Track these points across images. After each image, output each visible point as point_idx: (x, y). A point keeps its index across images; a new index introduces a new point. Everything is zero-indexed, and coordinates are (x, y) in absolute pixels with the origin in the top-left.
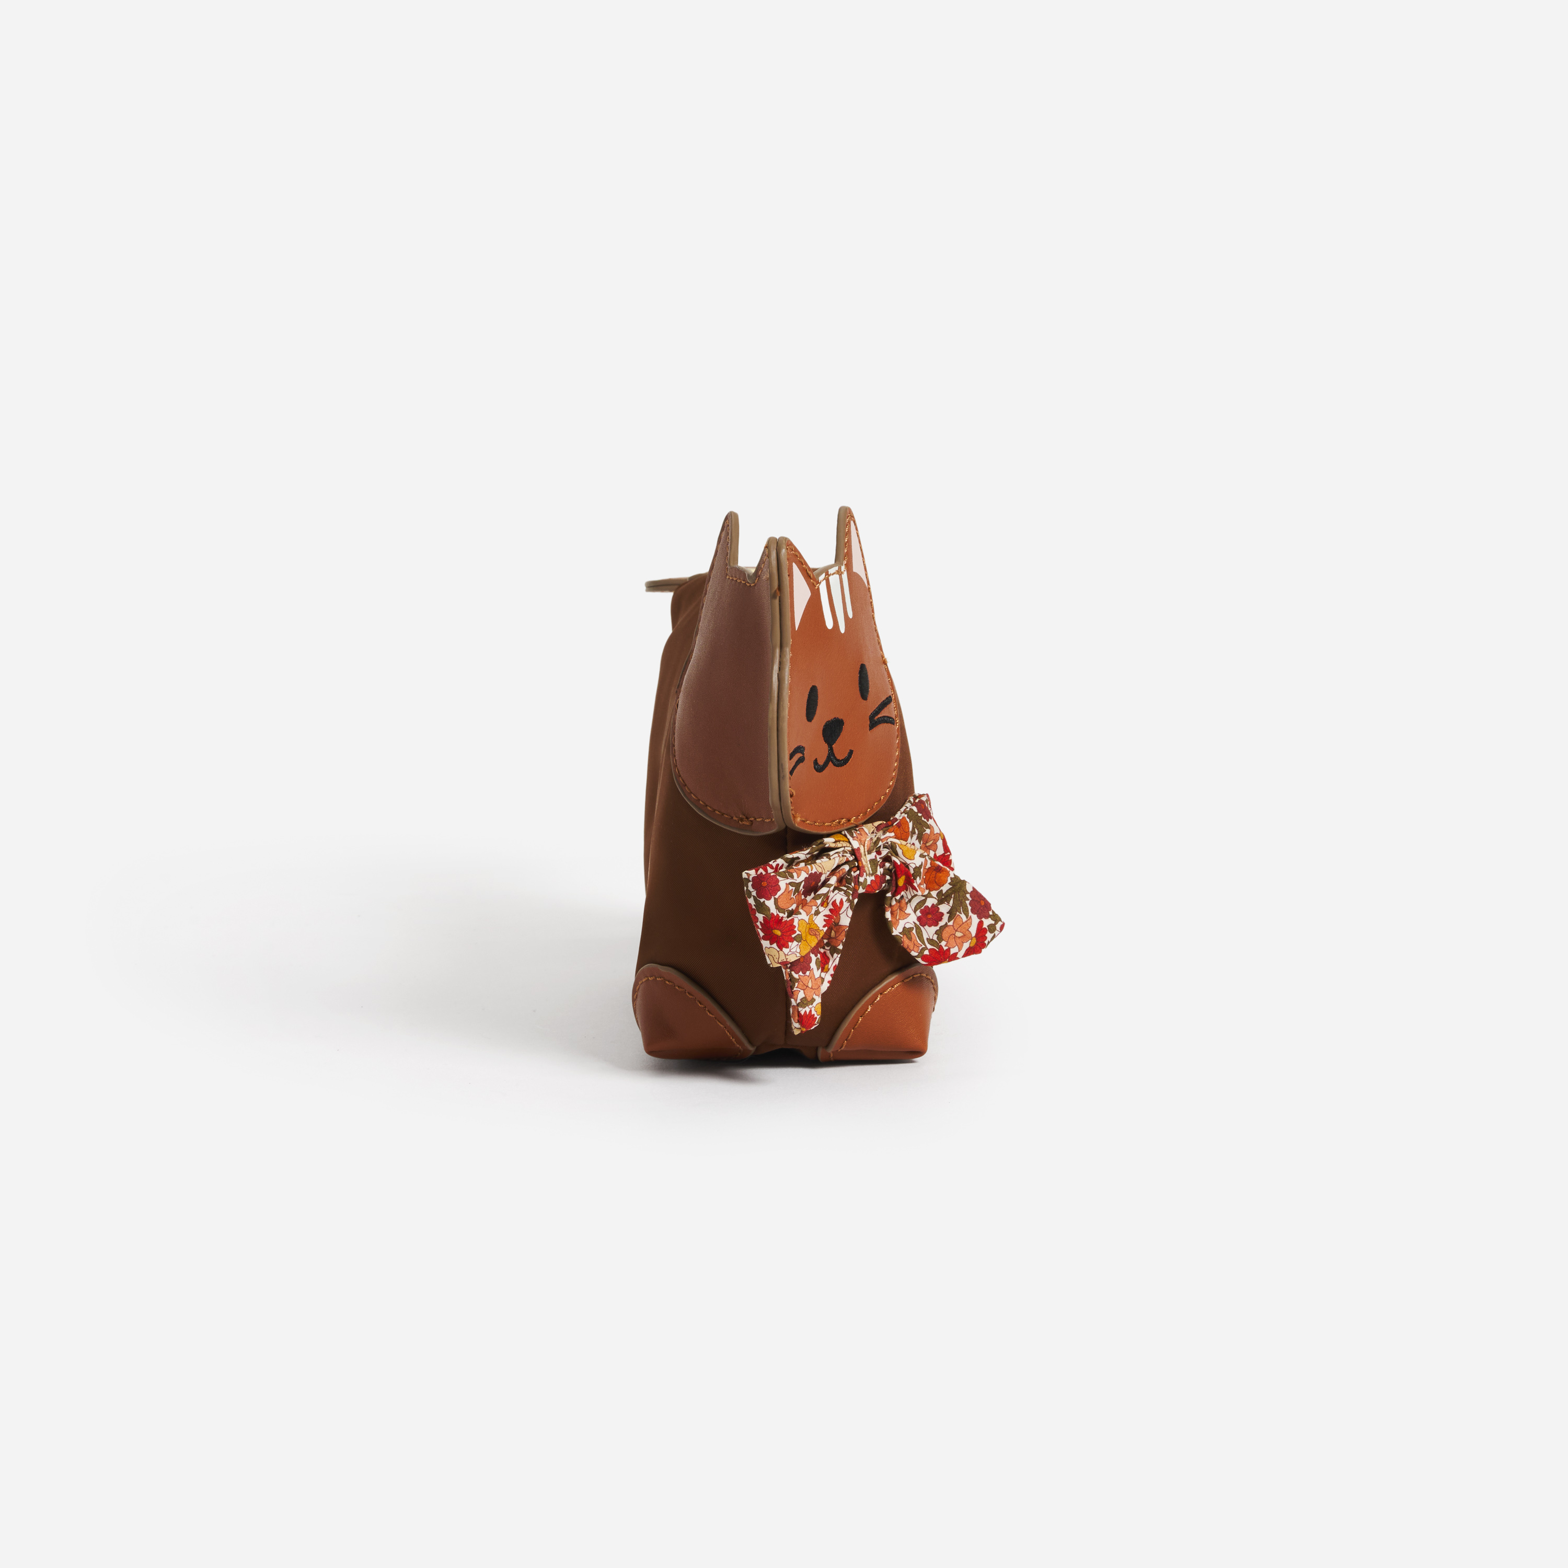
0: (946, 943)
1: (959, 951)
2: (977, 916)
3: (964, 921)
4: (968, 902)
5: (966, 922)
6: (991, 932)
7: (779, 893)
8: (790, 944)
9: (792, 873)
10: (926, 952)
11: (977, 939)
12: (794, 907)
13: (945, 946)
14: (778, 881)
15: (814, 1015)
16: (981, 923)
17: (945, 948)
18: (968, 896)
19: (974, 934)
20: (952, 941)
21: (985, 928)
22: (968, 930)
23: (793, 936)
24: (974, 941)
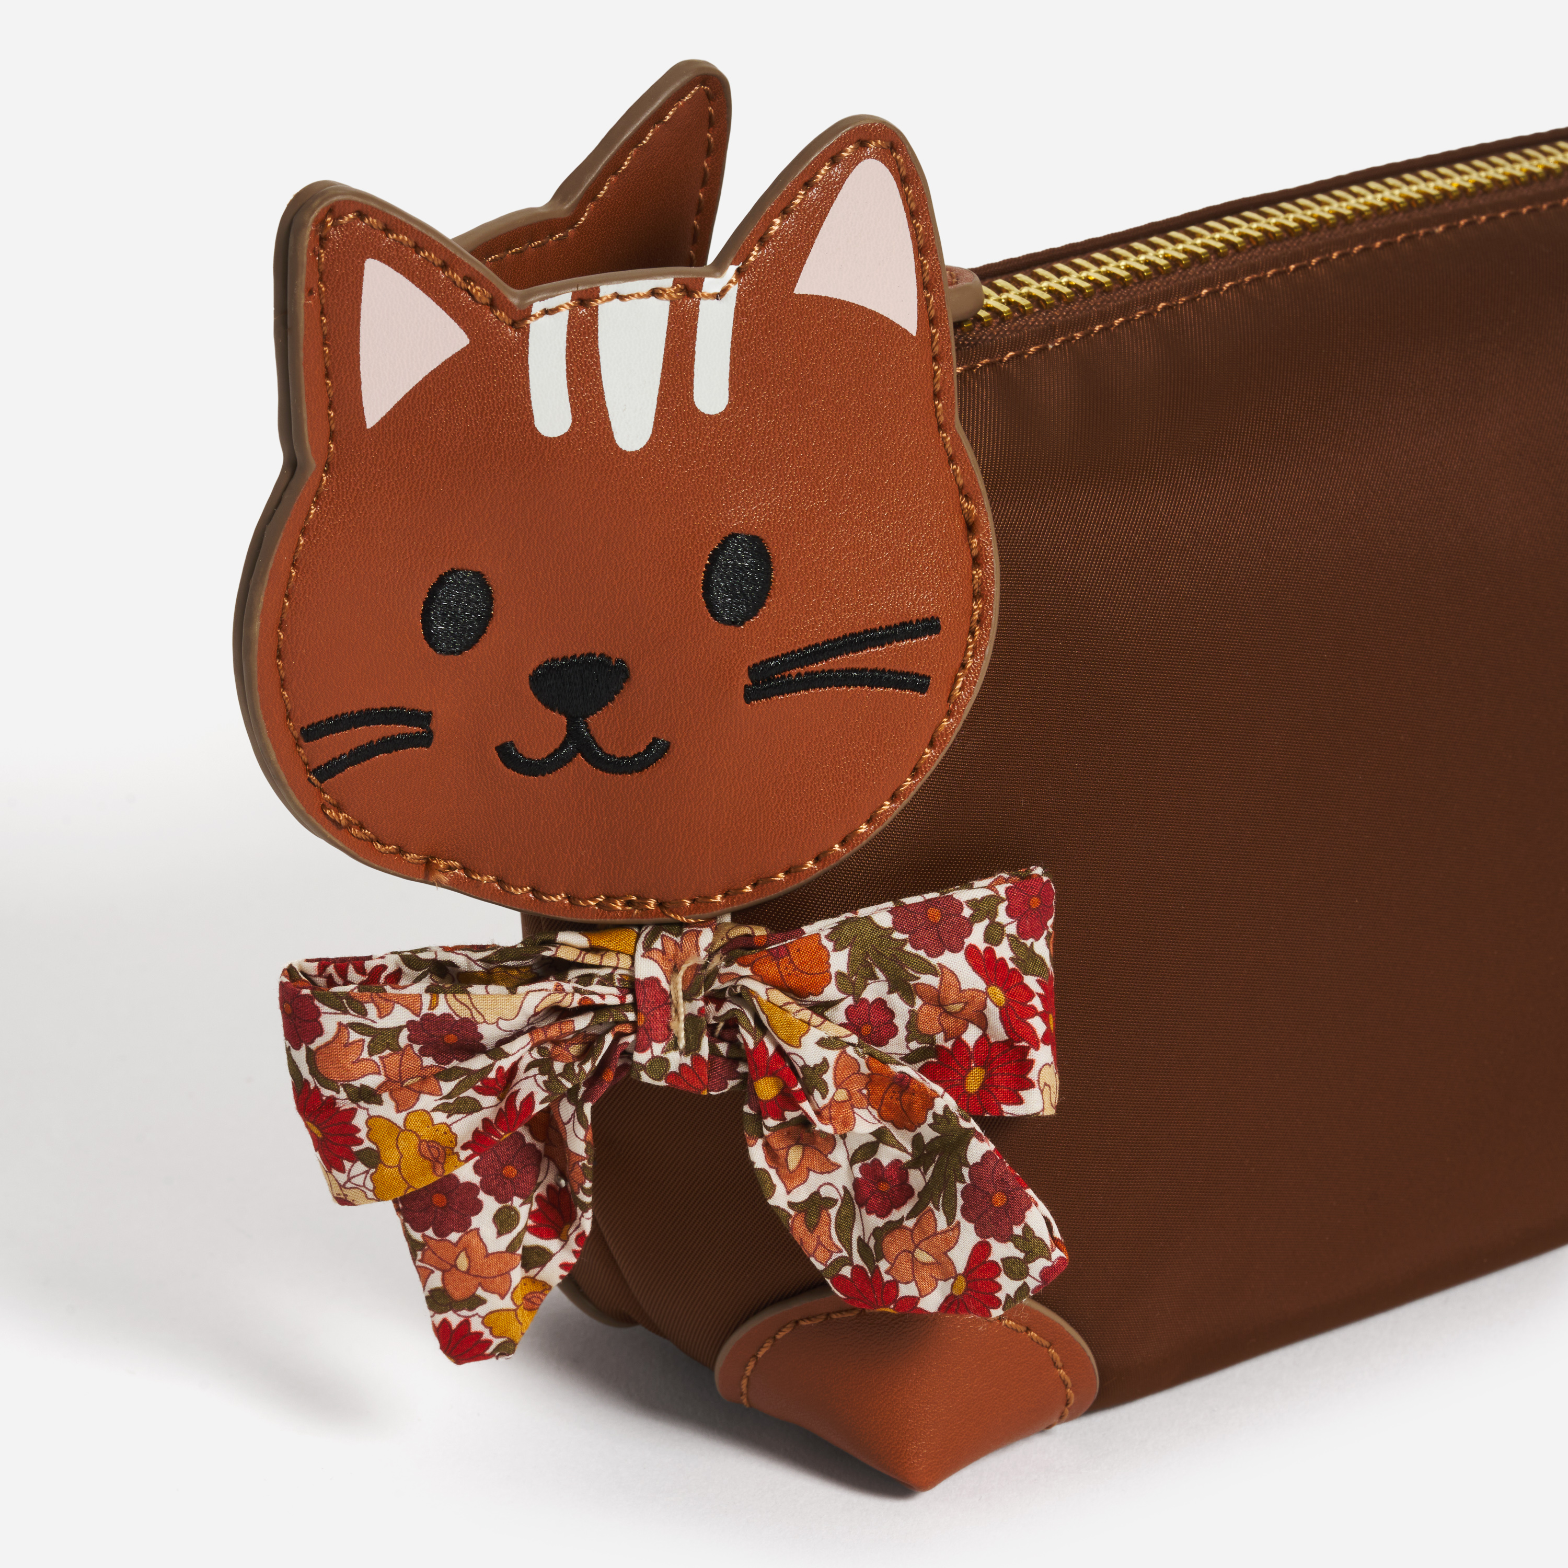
0: (889, 1265)
1: (922, 1296)
2: (976, 1228)
3: (939, 1229)
4: (960, 1187)
5: (944, 1232)
6: (1013, 1276)
7: (319, 1042)
8: (347, 1164)
9: (362, 1004)
10: (846, 1271)
11: (968, 1282)
12: (373, 1081)
13: (887, 1272)
14: (318, 1013)
15: (480, 1334)
16: (981, 1250)
17: (887, 1278)
18: (965, 1171)
19: (961, 1266)
20: (905, 1266)
21: (994, 1263)
22: (945, 1254)
23: (355, 1149)
24: (962, 1284)
